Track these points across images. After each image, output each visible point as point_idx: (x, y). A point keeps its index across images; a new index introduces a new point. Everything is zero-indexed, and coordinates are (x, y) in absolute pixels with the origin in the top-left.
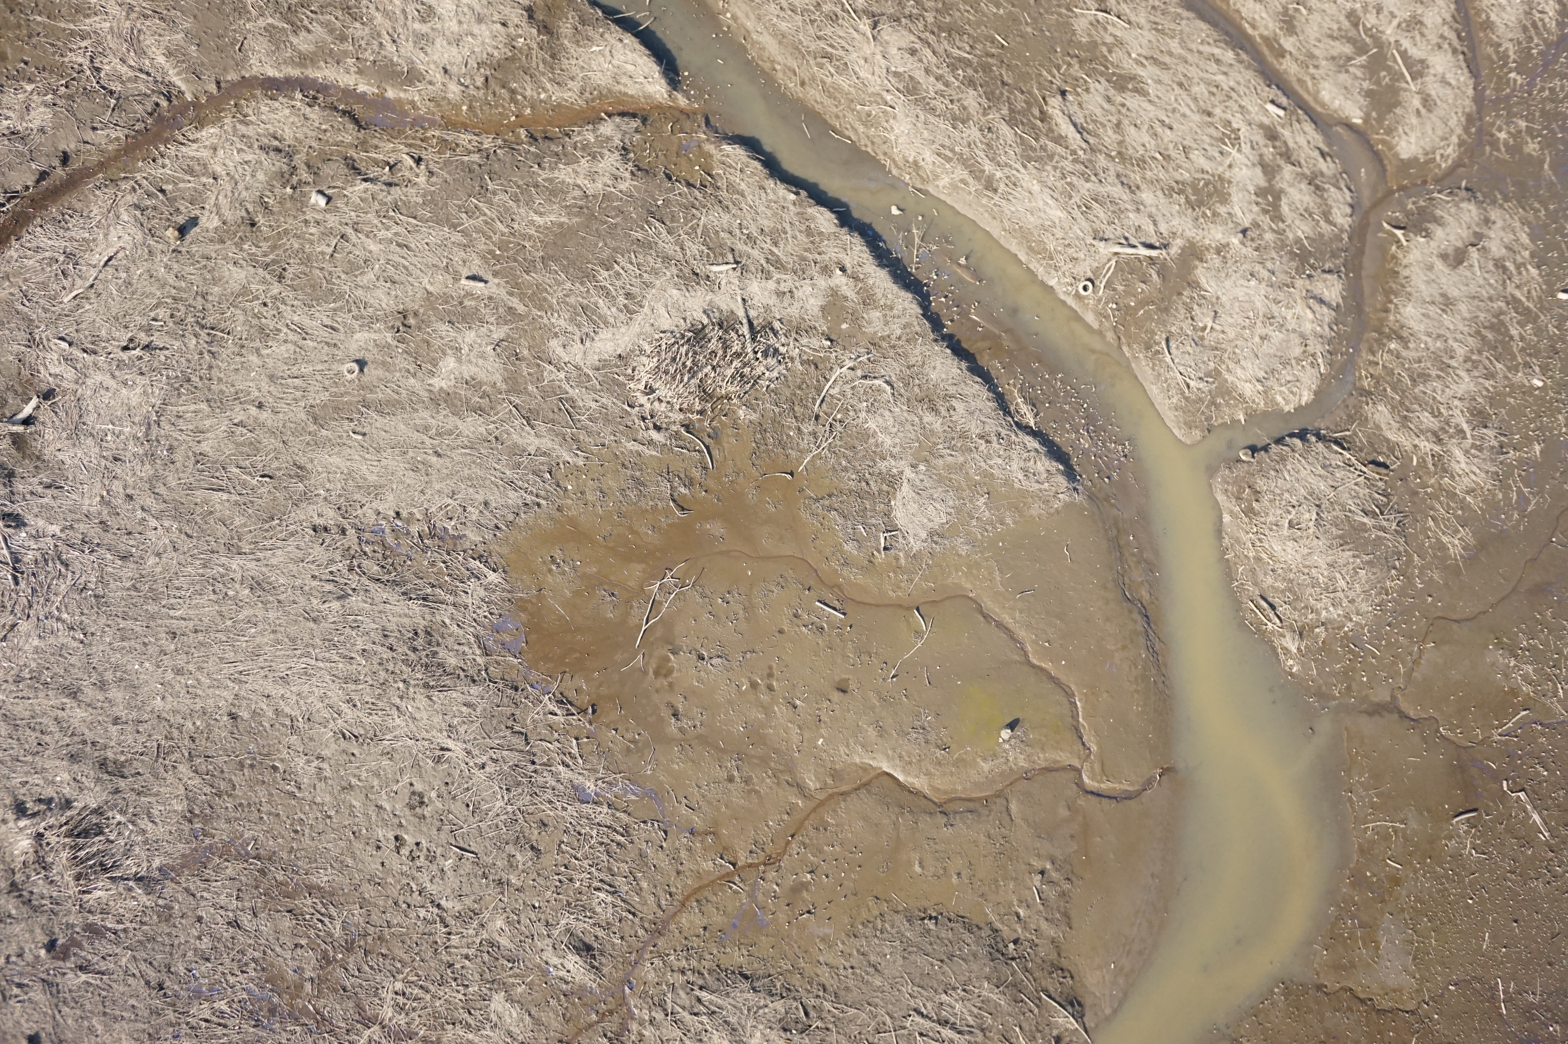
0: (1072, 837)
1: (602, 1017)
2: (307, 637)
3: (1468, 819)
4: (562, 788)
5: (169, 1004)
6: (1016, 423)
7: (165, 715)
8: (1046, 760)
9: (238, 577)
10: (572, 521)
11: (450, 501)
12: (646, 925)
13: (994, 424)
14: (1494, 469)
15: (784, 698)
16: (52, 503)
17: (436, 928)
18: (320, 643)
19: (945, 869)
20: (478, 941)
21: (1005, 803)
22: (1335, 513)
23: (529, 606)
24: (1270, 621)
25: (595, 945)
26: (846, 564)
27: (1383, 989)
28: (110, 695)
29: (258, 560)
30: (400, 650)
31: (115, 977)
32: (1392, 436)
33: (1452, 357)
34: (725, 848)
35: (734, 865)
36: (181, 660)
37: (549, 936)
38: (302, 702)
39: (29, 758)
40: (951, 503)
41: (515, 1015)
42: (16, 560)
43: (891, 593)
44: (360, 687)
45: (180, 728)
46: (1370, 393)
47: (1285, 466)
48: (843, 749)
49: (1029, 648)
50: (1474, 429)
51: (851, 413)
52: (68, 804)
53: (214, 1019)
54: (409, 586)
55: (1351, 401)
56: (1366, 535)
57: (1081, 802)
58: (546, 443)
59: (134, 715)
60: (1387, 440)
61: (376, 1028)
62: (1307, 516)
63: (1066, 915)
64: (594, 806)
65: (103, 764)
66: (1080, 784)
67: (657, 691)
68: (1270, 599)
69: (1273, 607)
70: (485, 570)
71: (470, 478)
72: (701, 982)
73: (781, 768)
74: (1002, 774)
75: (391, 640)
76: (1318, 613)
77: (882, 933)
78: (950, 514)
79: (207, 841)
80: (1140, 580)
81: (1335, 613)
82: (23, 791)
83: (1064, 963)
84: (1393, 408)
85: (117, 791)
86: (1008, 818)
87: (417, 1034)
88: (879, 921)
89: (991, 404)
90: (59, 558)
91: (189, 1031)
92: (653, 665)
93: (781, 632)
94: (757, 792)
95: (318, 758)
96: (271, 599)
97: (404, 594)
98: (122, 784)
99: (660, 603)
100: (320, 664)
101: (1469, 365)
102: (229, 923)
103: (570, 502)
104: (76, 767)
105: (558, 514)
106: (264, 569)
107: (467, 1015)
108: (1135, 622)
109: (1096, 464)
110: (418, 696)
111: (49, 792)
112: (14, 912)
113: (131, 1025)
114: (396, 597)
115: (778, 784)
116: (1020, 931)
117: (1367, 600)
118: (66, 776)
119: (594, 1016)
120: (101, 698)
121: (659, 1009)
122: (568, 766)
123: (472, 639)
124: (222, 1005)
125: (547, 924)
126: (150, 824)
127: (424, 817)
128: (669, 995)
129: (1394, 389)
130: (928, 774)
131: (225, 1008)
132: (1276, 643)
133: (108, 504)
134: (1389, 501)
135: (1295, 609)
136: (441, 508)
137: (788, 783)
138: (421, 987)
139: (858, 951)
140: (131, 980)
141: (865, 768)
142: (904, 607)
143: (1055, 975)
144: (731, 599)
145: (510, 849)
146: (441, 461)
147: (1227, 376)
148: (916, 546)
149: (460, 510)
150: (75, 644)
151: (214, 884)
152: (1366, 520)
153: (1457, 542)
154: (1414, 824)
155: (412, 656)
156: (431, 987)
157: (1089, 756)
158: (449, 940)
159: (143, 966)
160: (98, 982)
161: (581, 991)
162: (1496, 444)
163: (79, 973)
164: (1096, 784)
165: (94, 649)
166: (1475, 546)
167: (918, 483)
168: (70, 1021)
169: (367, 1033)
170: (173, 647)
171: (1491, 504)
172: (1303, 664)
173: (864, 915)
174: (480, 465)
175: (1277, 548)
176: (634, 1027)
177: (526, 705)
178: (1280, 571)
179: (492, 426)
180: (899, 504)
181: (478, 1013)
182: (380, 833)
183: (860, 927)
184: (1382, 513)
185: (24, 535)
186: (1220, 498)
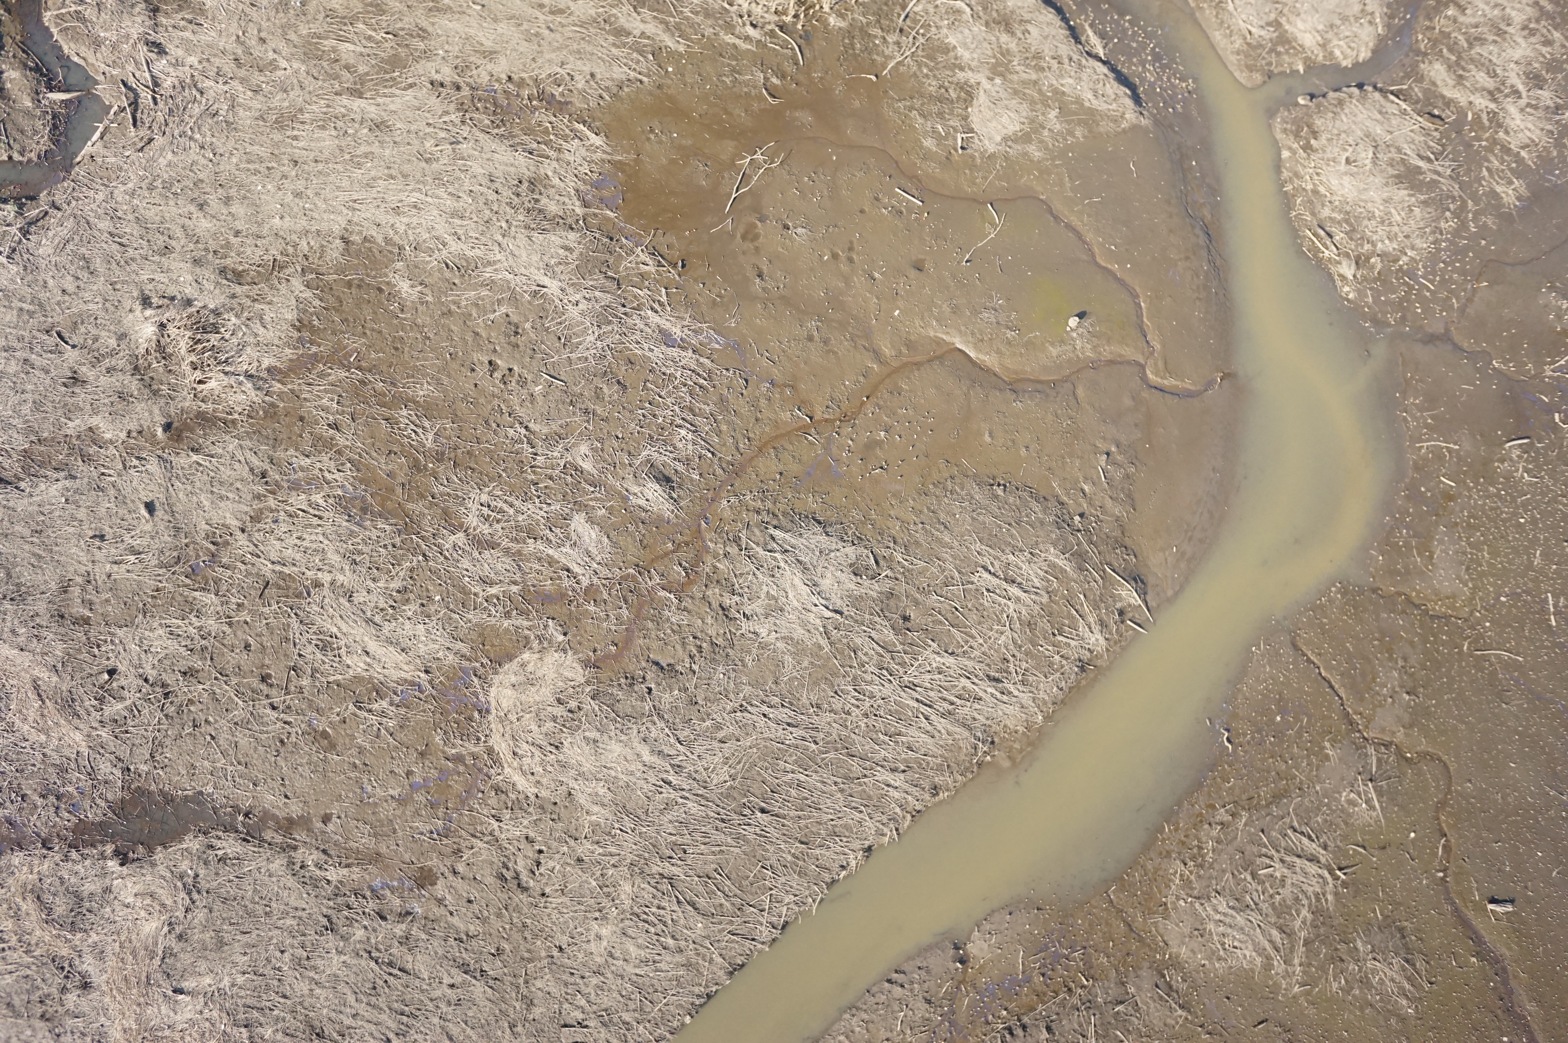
0: (1136, 425)
1: (678, 548)
2: (418, 175)
3: (1520, 445)
4: (649, 331)
5: (270, 492)
6: (1087, 53)
7: (281, 233)
8: (1111, 353)
9: (358, 118)
10: (670, 98)
11: (559, 70)
12: (724, 466)
13: (1066, 48)
14: (1549, 127)
15: (864, 270)
16: (192, 37)
17: (522, 448)
18: (431, 181)
19: (1013, 441)
20: (562, 464)
21: (1072, 387)
22: (1390, 155)
23: (627, 168)
24: (1327, 248)
25: (674, 478)
26: (924, 159)
27: (1436, 595)
28: (233, 209)
29: (378, 105)
30: (505, 194)
31: (223, 460)
32: (1448, 93)
33: (1509, 25)
34: (802, 402)
35: (811, 418)
36: (300, 185)
37: (630, 465)
38: (410, 232)
39: (157, 258)
40: (1024, 114)
41: (594, 536)
42: (156, 84)
43: (966, 187)
44: (465, 223)
45: (295, 246)
46: (1425, 54)
47: (1343, 110)
48: (917, 322)
49: (1096, 250)
50: (1529, 91)
51: (933, 29)
52: (189, 302)
53: (311, 511)
54: (517, 140)
55: (1407, 61)
56: (1421, 177)
57: (1145, 394)
58: (651, 28)
59: (254, 229)
60: (1443, 97)
61: (461, 535)
62: (1363, 155)
63: (1130, 496)
64: (678, 350)
65: (223, 271)
66: (1144, 379)
67: (744, 253)
68: (1327, 229)
69: (1330, 235)
70: (588, 133)
71: (579, 52)
72: (775, 522)
73: (858, 333)
74: (1069, 361)
75: (497, 185)
76: (1374, 245)
77: (952, 493)
78: (1023, 123)
79: (314, 349)
80: (1202, 201)
81: (1390, 246)
82: (150, 287)
83: (1128, 542)
84: (1450, 67)
85: (234, 296)
86: (1074, 401)
87: (499, 544)
88: (949, 483)
89: (1064, 32)
90: (195, 86)
91: (287, 518)
92: (741, 230)
93: (862, 211)
94: (834, 353)
95: (421, 284)
96: (388, 139)
97: (511, 146)
98: (238, 289)
99: (750, 177)
100: (429, 199)
101: (1526, 32)
102: (329, 425)
103: (670, 82)
104: (198, 270)
105: (659, 91)
106: (383, 113)
107: (548, 531)
108: (1198, 236)
109: (1160, 95)
110: (519, 235)
111: (172, 290)
112: (136, 393)
113: (235, 505)
114: (504, 148)
115: (855, 347)
116: (1085, 505)
117: (1422, 237)
118: (189, 278)
119: (670, 545)
120: (225, 212)
121: (734, 545)
122: (656, 312)
123: (573, 192)
124: (318, 498)
125: (630, 454)
126: (262, 329)
127: (518, 346)
128: (744, 532)
129: (1451, 50)
130: (999, 352)
131: (321, 502)
132: (1333, 269)
133: (243, 43)
134: (1444, 150)
135: (1351, 239)
136: (550, 75)
137: (864, 347)
138: (506, 501)
139: (928, 508)
140: (237, 466)
141: (939, 342)
142: (978, 202)
143: (1118, 551)
144: (816, 179)
145: (598, 382)
146: (553, 35)
147: (1287, 27)
148: (991, 148)
149: (568, 78)
150: (205, 162)
151: (318, 388)
152: (1421, 163)
153: (1510, 192)
154: (1467, 446)
155: (516, 200)
156: (516, 502)
157: (1152, 353)
158: (535, 459)
159: (249, 455)
160: (207, 464)
161: (659, 522)
162: (1552, 105)
163: (191, 454)
164: (1159, 380)
165: (222, 167)
166: (1528, 198)
167: (994, 94)
168: (181, 496)
169: (453, 538)
170: (294, 173)
171: (1544, 160)
172: (1358, 291)
173: (935, 476)
174: (589, 42)
175: (1334, 182)
176: (709, 560)
177: (620, 255)
178: (1337, 203)
179: (601, 10)
180: (976, 110)
181: (558, 531)
182: (476, 356)
183: (931, 486)
184: (1437, 160)
185: (165, 62)
186: (1279, 136)
